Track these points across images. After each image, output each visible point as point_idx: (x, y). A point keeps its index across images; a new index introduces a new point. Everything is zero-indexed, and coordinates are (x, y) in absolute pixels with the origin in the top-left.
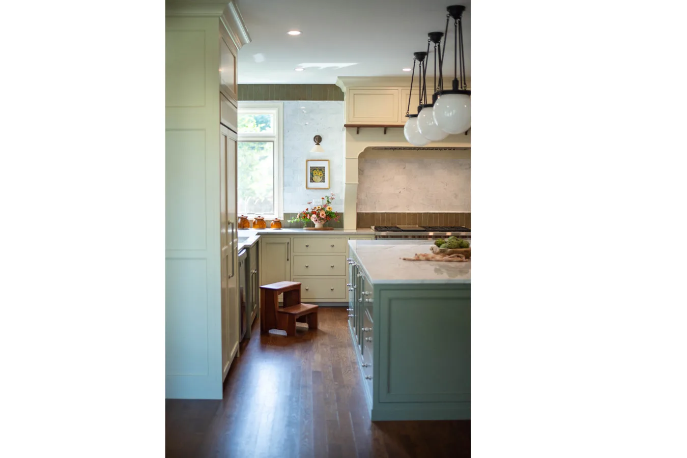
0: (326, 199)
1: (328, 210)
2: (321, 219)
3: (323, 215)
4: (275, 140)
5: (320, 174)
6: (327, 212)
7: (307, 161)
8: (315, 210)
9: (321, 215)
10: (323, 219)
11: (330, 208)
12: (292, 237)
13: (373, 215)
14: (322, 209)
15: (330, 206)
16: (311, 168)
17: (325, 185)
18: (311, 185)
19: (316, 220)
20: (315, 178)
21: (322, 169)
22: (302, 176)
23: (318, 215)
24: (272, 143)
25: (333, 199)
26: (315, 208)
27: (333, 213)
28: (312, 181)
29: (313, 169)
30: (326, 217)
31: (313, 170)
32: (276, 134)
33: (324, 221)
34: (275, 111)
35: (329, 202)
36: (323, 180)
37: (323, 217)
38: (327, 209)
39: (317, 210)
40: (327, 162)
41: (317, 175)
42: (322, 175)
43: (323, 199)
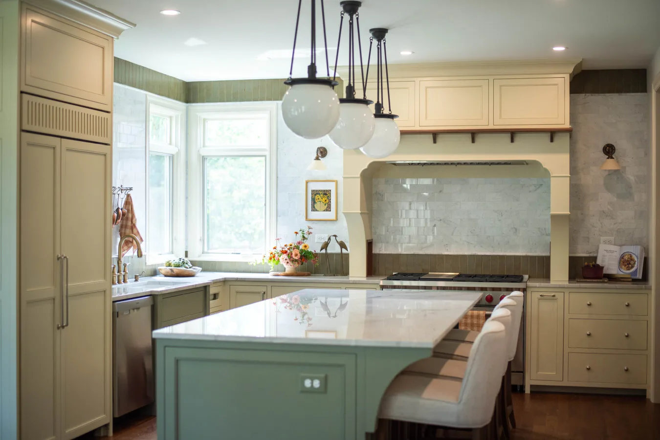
0: (300, 234)
1: (304, 248)
2: (294, 261)
3: (296, 255)
4: (267, 153)
5: (324, 199)
6: (302, 251)
7: (307, 183)
8: (286, 249)
9: (293, 256)
10: (296, 261)
11: (305, 246)
12: (269, 285)
13: (398, 256)
14: (297, 247)
15: (306, 243)
16: (313, 191)
17: (331, 215)
18: (313, 215)
19: (288, 263)
20: (317, 206)
21: (326, 193)
22: (300, 203)
23: (290, 256)
24: (264, 158)
25: (310, 233)
26: (286, 246)
27: (310, 253)
28: (314, 209)
29: (315, 193)
30: (301, 257)
31: (315, 195)
32: (267, 147)
33: (298, 263)
34: (266, 115)
35: (304, 238)
36: (328, 209)
37: (296, 258)
38: (301, 247)
39: (289, 249)
40: (334, 184)
41: (320, 202)
42: (327, 201)
43: (297, 233)
